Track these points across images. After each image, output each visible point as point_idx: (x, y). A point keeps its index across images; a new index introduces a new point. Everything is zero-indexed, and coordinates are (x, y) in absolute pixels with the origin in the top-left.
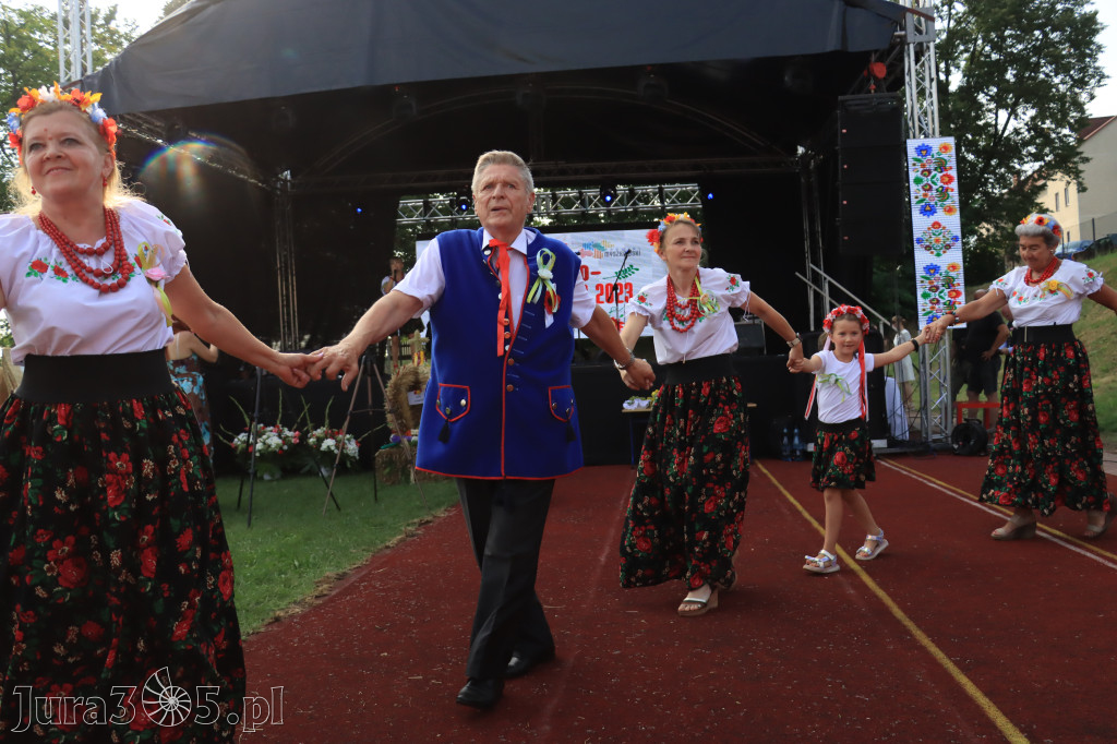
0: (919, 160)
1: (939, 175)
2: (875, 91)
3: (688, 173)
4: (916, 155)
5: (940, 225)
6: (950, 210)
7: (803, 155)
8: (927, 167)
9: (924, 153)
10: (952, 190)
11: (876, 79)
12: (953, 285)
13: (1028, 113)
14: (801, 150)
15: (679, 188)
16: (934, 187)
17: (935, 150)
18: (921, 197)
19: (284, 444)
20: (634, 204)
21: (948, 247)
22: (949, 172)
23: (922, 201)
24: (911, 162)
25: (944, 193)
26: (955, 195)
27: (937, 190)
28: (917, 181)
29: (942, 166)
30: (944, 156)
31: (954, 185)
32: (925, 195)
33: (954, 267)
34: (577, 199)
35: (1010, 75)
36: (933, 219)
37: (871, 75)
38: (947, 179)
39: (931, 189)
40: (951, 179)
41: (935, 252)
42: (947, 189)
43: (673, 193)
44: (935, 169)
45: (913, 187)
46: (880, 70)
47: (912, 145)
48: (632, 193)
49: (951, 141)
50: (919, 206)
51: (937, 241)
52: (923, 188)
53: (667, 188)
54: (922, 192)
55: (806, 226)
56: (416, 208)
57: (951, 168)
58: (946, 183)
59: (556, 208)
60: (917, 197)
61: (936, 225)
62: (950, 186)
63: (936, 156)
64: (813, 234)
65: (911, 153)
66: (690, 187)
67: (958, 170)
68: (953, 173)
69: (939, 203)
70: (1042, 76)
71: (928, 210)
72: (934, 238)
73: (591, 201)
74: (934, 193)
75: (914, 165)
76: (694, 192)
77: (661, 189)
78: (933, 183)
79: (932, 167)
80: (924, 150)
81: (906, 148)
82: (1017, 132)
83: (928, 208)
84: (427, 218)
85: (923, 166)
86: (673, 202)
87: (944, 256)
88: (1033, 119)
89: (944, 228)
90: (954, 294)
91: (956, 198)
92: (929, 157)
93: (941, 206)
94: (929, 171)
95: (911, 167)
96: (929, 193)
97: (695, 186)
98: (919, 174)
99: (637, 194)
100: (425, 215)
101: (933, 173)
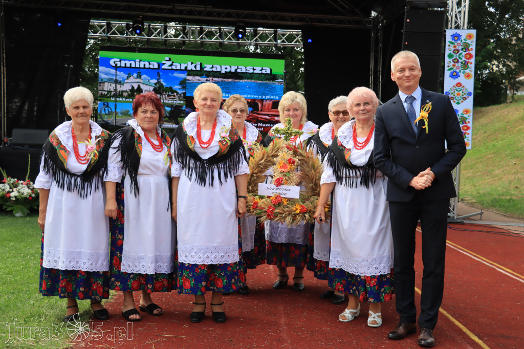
0: (453, 43)
1: (464, 53)
3: (295, 23)
4: (451, 40)
5: (461, 85)
6: (468, 76)
7: (375, 18)
8: (457, 48)
9: (456, 38)
10: (471, 63)
12: (465, 123)
14: (373, 14)
15: (288, 32)
16: (460, 61)
17: (463, 38)
18: (452, 67)
19: (33, 193)
20: (256, 40)
21: (465, 99)
22: (470, 52)
23: (452, 69)
24: (447, 43)
25: (465, 65)
26: (472, 66)
27: (462, 63)
28: (450, 56)
29: (466, 47)
30: (469, 41)
31: (473, 60)
32: (454, 65)
33: (467, 112)
34: (217, 33)
36: (457, 80)
38: (468, 56)
39: (458, 61)
40: (471, 56)
41: (456, 101)
42: (468, 63)
43: (283, 35)
44: (462, 49)
45: (447, 59)
47: (449, 33)
48: (256, 33)
49: (473, 32)
50: (449, 72)
51: (458, 94)
52: (453, 60)
53: (280, 31)
54: (452, 63)
55: (372, 66)
56: (101, 26)
57: (472, 49)
58: (468, 59)
59: (202, 38)
60: (448, 66)
61: (459, 84)
62: (470, 61)
63: (463, 41)
64: (376, 72)
65: (448, 38)
66: (294, 32)
67: (476, 51)
68: (473, 53)
69: (462, 71)
71: (455, 75)
72: (456, 92)
73: (227, 36)
74: (459, 64)
75: (449, 46)
76: (298, 35)
77: (275, 32)
78: (460, 58)
79: (460, 48)
80: (456, 37)
81: (445, 36)
83: (455, 74)
84: (108, 35)
85: (455, 47)
86: (283, 41)
87: (461, 105)
89: (463, 87)
90: (466, 128)
91: (473, 69)
92: (459, 42)
93: (463, 73)
94: (458, 51)
95: (447, 47)
96: (457, 65)
97: (300, 32)
98: (452, 51)
99: (259, 33)
100: (108, 33)
101: (461, 52)
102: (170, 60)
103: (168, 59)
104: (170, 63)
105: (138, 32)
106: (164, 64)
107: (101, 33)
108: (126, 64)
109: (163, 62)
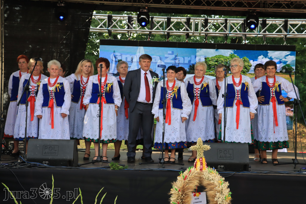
15: (300, 22)
34: (222, 24)
43: (294, 26)
48: (264, 23)
53: (292, 21)
56: (102, 20)
59: (207, 30)
77: (286, 22)
84: (109, 28)
86: (293, 32)
99: (268, 24)
100: (108, 27)
102: (173, 53)
103: (170, 52)
104: (173, 56)
105: (143, 24)
106: (166, 58)
107: (101, 27)
108: (127, 58)
109: (166, 56)
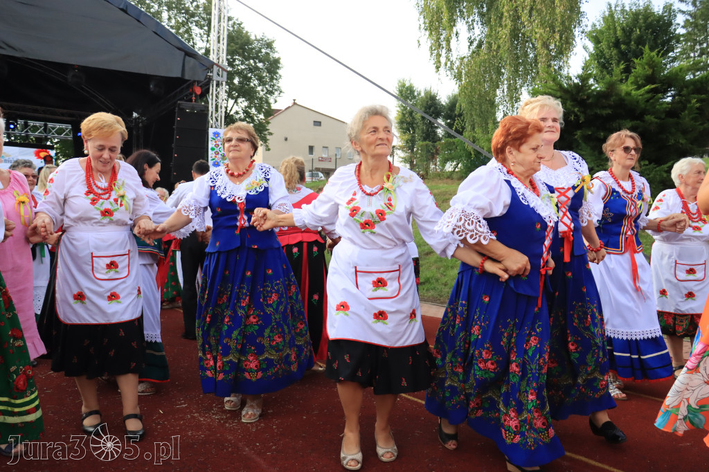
0: (214, 139)
2: (195, 101)
3: (65, 118)
7: (136, 118)
8: (218, 143)
9: (216, 136)
11: (196, 94)
13: (243, 103)
14: (135, 115)
15: (58, 126)
16: (220, 153)
18: (214, 157)
20: (27, 132)
23: (214, 159)
24: (210, 139)
28: (212, 149)
32: (216, 157)
35: (236, 81)
37: (193, 92)
39: (218, 154)
43: (53, 128)
45: (210, 152)
46: (198, 91)
47: (211, 131)
48: (26, 125)
52: (215, 152)
53: (50, 125)
54: (214, 155)
60: (211, 157)
65: (211, 135)
66: (64, 126)
69: (222, 161)
70: (252, 84)
74: (220, 156)
76: (67, 129)
78: (220, 151)
79: (220, 143)
80: (217, 134)
81: (208, 132)
82: (237, 113)
83: (216, 163)
85: (216, 142)
86: (53, 134)
88: (246, 107)
92: (219, 138)
93: (223, 163)
94: (218, 145)
95: (210, 142)
96: (218, 156)
97: (70, 127)
98: (213, 146)
99: (30, 125)
101: (220, 146)
